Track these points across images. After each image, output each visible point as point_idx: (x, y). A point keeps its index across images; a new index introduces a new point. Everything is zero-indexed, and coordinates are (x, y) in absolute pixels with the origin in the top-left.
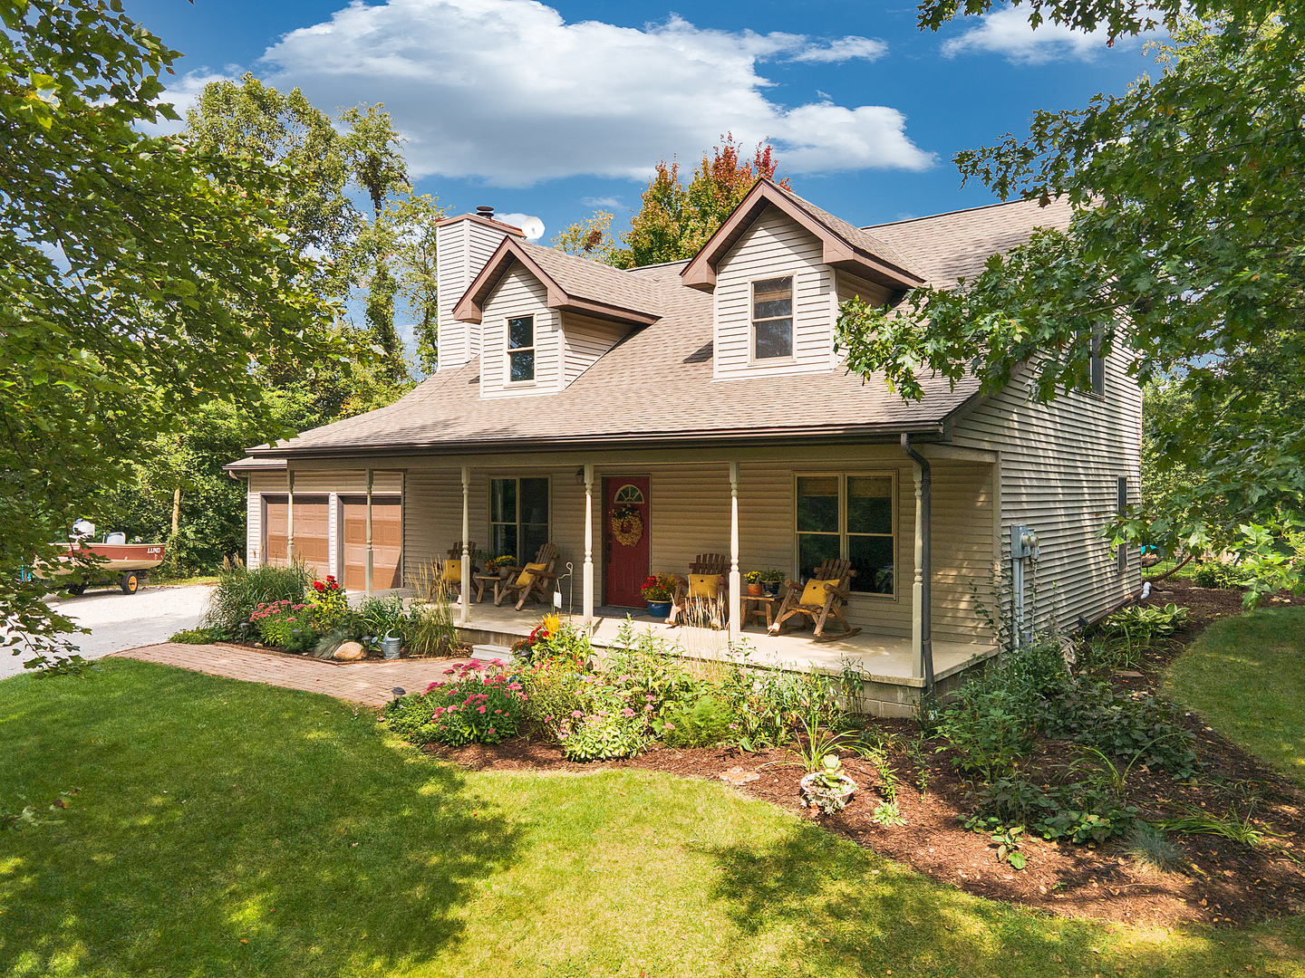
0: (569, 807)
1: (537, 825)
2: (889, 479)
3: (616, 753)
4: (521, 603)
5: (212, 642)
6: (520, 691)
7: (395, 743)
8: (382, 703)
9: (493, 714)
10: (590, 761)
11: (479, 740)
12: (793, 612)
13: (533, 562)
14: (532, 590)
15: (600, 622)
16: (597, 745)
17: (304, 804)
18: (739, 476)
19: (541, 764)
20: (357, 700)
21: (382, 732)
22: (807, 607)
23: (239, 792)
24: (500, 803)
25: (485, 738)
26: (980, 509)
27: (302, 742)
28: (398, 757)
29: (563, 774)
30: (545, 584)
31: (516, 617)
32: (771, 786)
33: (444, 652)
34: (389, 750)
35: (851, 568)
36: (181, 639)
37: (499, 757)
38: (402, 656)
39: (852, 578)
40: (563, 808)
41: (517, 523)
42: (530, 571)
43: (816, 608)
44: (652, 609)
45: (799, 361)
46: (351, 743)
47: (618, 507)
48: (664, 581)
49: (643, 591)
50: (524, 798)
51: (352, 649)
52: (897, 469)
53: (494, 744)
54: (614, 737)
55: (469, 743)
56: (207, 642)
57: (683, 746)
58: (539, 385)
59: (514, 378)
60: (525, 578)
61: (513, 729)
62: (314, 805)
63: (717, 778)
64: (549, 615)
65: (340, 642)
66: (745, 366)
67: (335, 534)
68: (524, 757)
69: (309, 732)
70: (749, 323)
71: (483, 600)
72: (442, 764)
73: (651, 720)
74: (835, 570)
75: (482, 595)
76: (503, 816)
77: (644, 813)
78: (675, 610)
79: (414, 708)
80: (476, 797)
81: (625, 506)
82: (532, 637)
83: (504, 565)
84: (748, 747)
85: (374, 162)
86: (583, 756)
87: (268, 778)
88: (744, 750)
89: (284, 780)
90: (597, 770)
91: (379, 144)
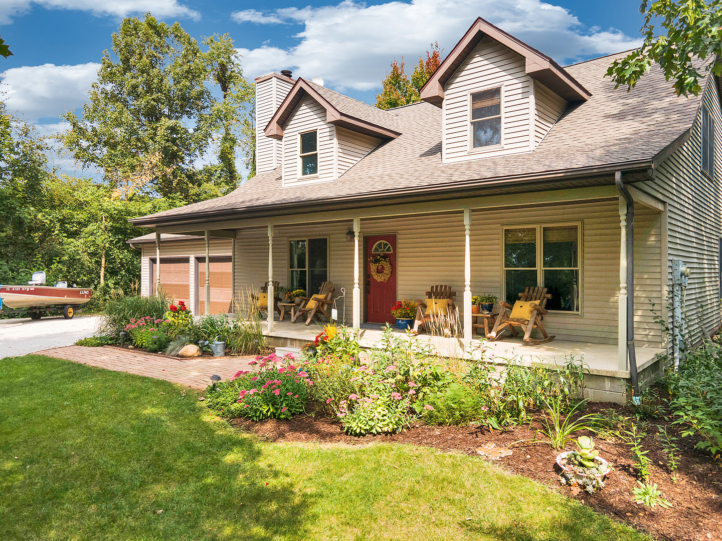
0: (349, 479)
1: (321, 496)
2: (576, 228)
3: (386, 429)
4: (309, 320)
5: (102, 345)
6: (307, 378)
7: (210, 418)
8: (204, 387)
9: (286, 396)
10: (364, 435)
11: (275, 416)
12: (506, 324)
13: (317, 293)
14: (316, 312)
15: (364, 332)
16: (370, 423)
17: (125, 472)
18: (472, 220)
19: (325, 436)
20: (187, 385)
21: (201, 409)
22: (518, 320)
23: (77, 459)
24: (289, 472)
25: (280, 415)
26: (650, 247)
27: (138, 417)
28: (211, 430)
29: (341, 446)
30: (325, 307)
31: (306, 329)
32: (525, 461)
33: (254, 351)
34: (204, 423)
35: (547, 293)
36: (81, 344)
37: (290, 430)
38: (226, 354)
39: (548, 300)
40: (344, 479)
41: (307, 269)
42: (316, 299)
43: (524, 321)
44: (399, 324)
45: (506, 147)
46: (175, 418)
47: (374, 256)
48: (408, 305)
49: (394, 312)
50: (310, 468)
51: (192, 349)
52: (582, 220)
53: (286, 419)
54: (383, 416)
55: (267, 418)
56: (98, 345)
57: (440, 424)
58: (321, 176)
59: (304, 173)
60: (312, 304)
61: (301, 408)
62: (134, 472)
63: (474, 453)
64: (329, 325)
65: (183, 345)
66: (465, 153)
67: (193, 281)
68: (312, 431)
69: (146, 408)
70: (468, 123)
71: (284, 319)
72: (245, 435)
73: (412, 402)
74: (535, 294)
75: (282, 315)
76: (292, 485)
77: (417, 486)
78: (417, 323)
79: (227, 391)
80: (270, 466)
81: (379, 255)
82: (317, 341)
83: (298, 296)
84: (496, 426)
85: (223, 67)
86: (358, 431)
87: (102, 447)
88: (493, 428)
89: (115, 449)
90: (370, 444)
91: (226, 56)
